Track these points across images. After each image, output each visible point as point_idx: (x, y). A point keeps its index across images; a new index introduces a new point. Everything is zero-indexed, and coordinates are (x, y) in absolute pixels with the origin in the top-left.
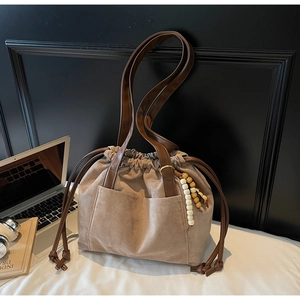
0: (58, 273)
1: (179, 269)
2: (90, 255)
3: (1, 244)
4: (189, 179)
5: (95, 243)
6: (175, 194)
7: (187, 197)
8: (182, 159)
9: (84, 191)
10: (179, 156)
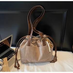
0: (18, 70)
1: (47, 63)
2: (25, 64)
3: (0, 66)
4: (48, 41)
5: (26, 61)
6: (46, 45)
7: (49, 45)
8: (46, 37)
9: (22, 48)
10: (45, 36)
